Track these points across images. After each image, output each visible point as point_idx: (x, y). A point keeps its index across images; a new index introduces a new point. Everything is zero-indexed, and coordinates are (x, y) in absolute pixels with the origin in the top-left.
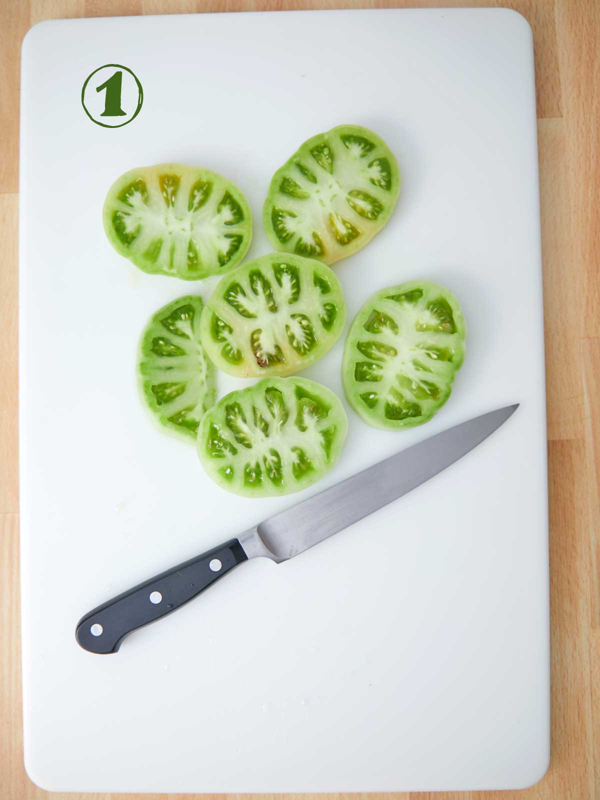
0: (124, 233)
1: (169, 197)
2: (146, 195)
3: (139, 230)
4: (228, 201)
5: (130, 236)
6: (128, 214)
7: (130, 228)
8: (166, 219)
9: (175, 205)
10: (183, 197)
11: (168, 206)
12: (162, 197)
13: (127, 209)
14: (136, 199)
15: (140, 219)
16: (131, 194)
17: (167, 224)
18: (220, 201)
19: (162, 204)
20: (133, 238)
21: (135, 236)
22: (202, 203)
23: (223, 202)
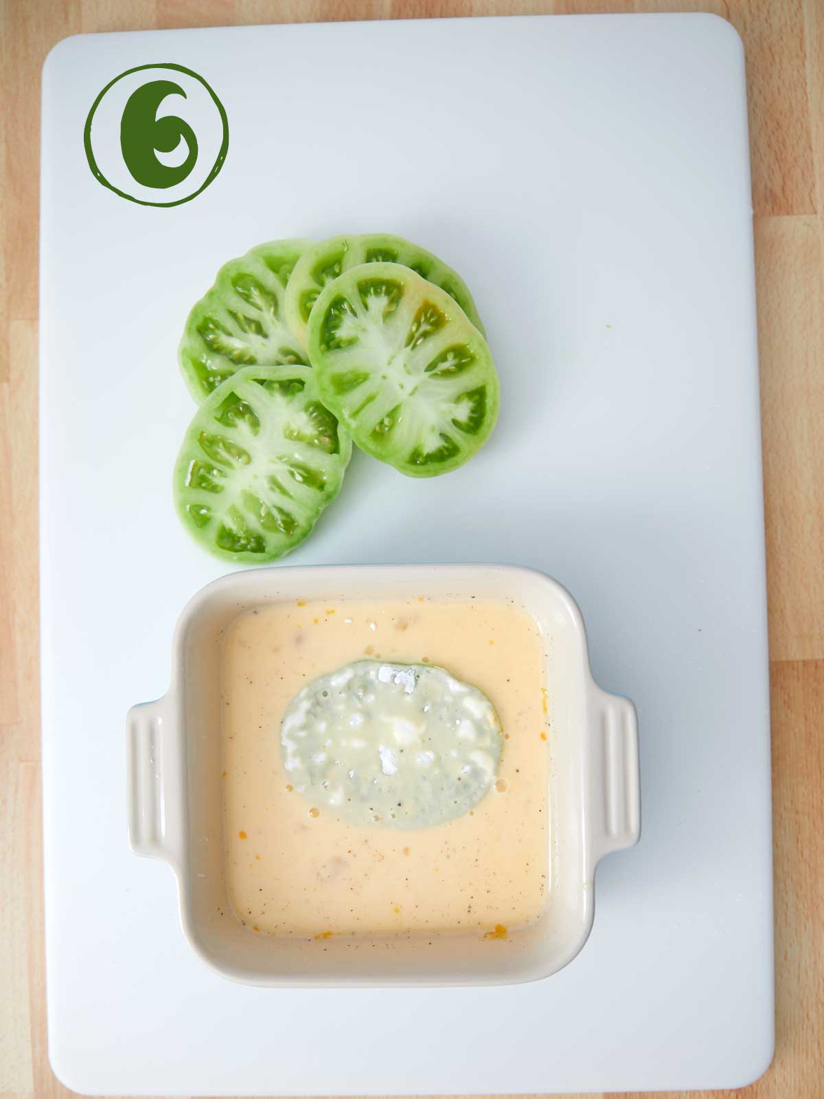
0: (333, 332)
1: (417, 335)
2: (393, 309)
3: (351, 342)
4: (477, 397)
5: (337, 340)
6: (355, 314)
7: (342, 333)
8: (393, 357)
9: (415, 350)
10: (431, 349)
11: (408, 344)
12: (409, 327)
13: (357, 306)
14: (378, 303)
15: (364, 330)
16: (377, 293)
17: (390, 363)
18: (469, 390)
19: (403, 335)
20: (338, 347)
21: (342, 345)
22: (447, 373)
23: (470, 394)
